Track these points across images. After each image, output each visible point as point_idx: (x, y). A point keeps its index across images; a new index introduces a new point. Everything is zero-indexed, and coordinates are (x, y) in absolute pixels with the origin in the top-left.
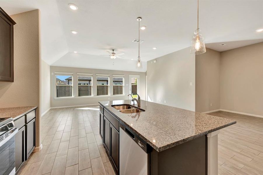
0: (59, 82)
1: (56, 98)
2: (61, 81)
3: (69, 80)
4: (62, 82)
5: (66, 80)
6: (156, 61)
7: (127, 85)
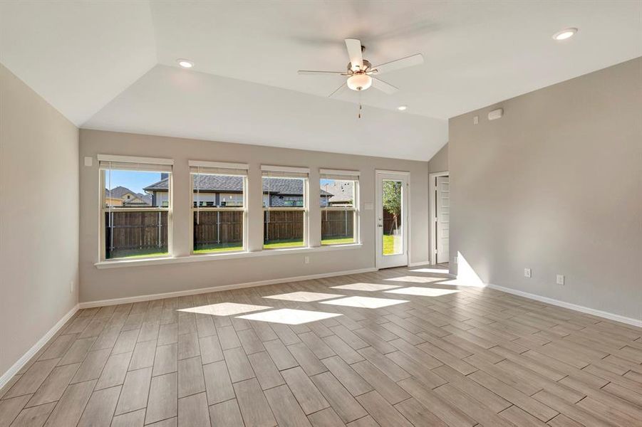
0: (129, 197)
1: (102, 262)
2: (133, 194)
3: (156, 191)
4: (137, 196)
5: (145, 190)
6: (499, 112)
7: (369, 207)
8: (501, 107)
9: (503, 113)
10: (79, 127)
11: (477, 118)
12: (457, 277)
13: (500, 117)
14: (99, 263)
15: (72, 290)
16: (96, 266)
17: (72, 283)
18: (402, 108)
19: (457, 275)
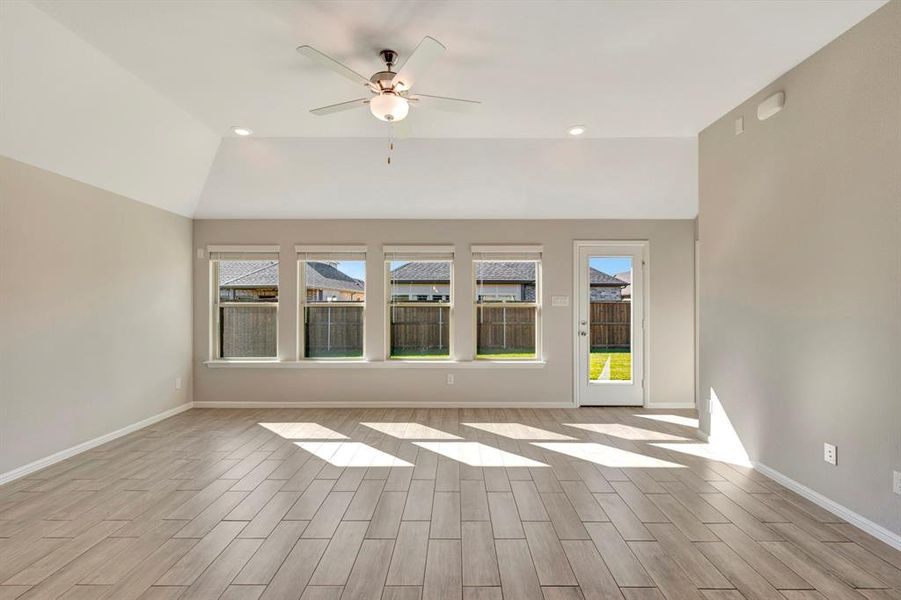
1: (213, 360)
6: (776, 98)
7: (561, 302)
8: (780, 89)
9: (783, 102)
10: (192, 217)
11: (741, 120)
12: (710, 439)
13: (777, 109)
14: (211, 361)
15: (178, 387)
16: (206, 365)
17: (179, 381)
18: (576, 132)
19: (709, 435)
